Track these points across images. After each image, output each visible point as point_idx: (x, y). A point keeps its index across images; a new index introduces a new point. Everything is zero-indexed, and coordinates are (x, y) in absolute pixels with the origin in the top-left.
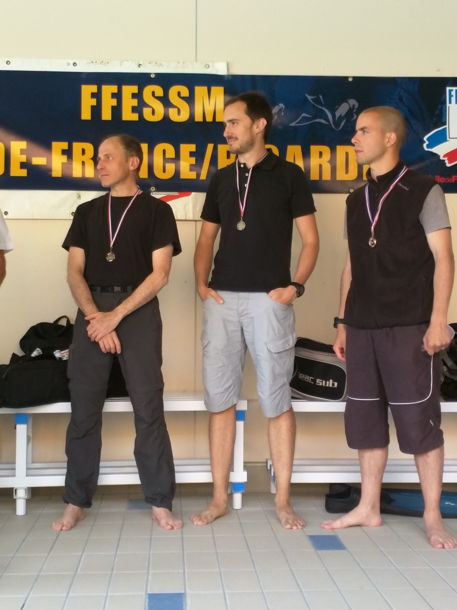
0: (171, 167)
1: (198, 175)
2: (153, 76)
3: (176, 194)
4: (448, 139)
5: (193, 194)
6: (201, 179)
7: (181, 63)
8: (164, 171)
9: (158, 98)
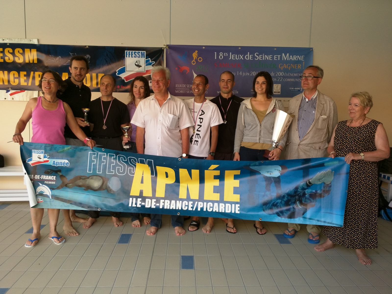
0: (17, 81)
1: (28, 84)
2: (8, 44)
3: (19, 91)
4: (126, 71)
5: (26, 91)
6: (29, 85)
7: (20, 39)
8: (14, 82)
9: (10, 53)
